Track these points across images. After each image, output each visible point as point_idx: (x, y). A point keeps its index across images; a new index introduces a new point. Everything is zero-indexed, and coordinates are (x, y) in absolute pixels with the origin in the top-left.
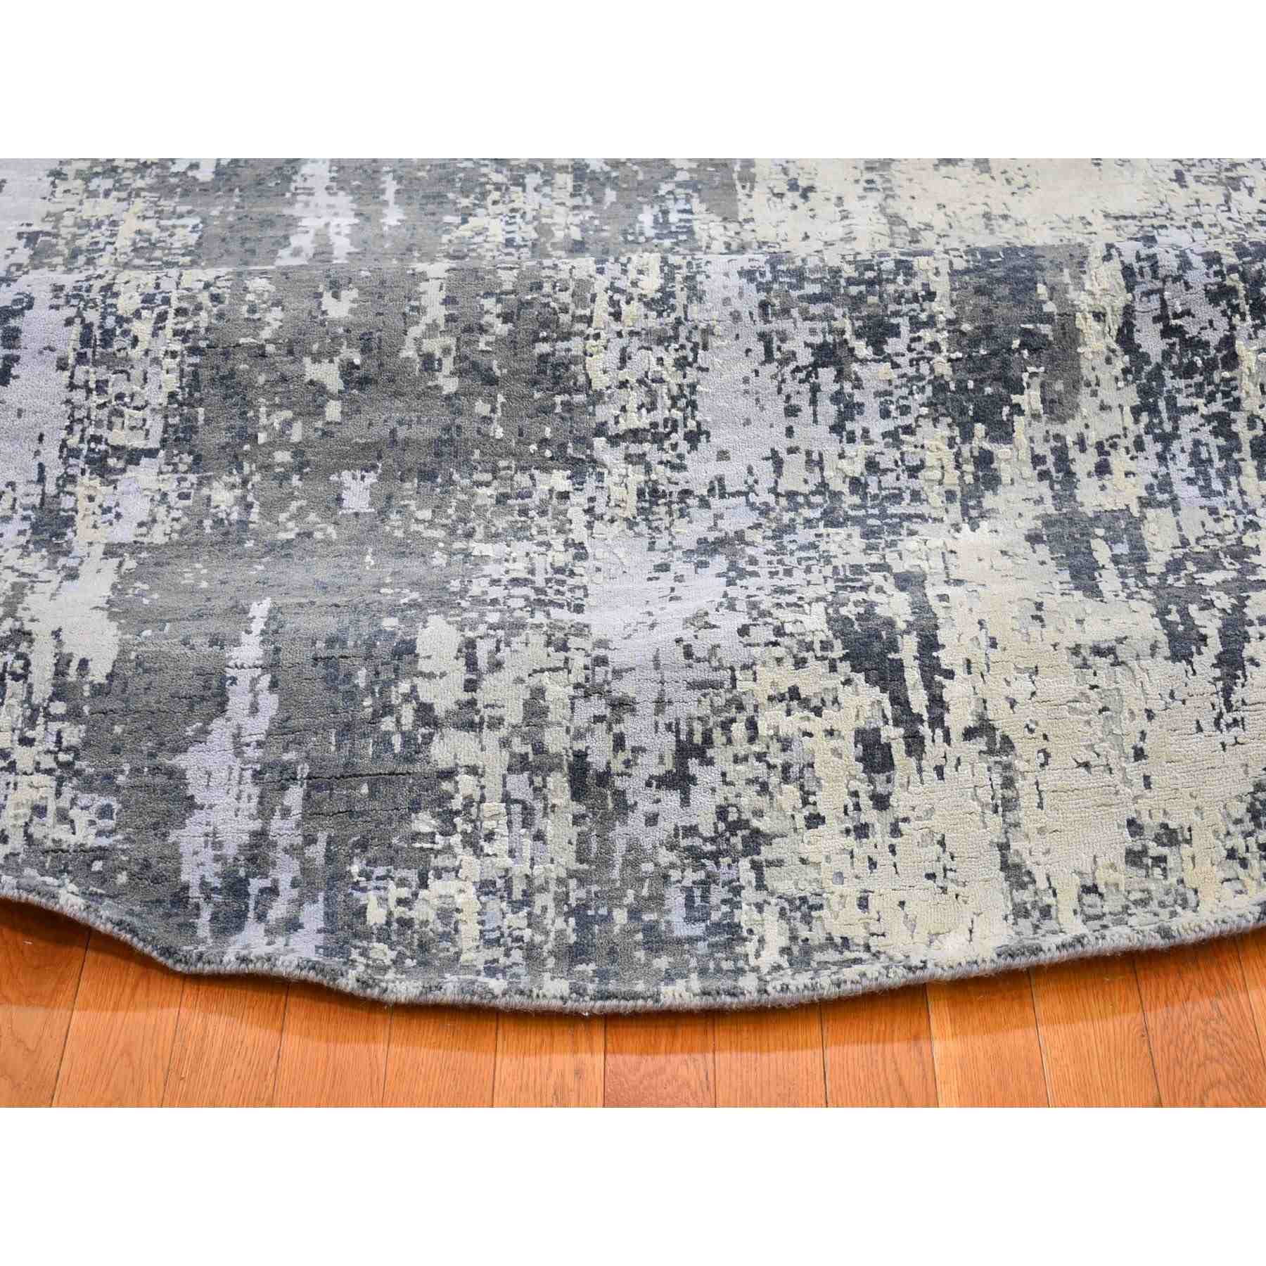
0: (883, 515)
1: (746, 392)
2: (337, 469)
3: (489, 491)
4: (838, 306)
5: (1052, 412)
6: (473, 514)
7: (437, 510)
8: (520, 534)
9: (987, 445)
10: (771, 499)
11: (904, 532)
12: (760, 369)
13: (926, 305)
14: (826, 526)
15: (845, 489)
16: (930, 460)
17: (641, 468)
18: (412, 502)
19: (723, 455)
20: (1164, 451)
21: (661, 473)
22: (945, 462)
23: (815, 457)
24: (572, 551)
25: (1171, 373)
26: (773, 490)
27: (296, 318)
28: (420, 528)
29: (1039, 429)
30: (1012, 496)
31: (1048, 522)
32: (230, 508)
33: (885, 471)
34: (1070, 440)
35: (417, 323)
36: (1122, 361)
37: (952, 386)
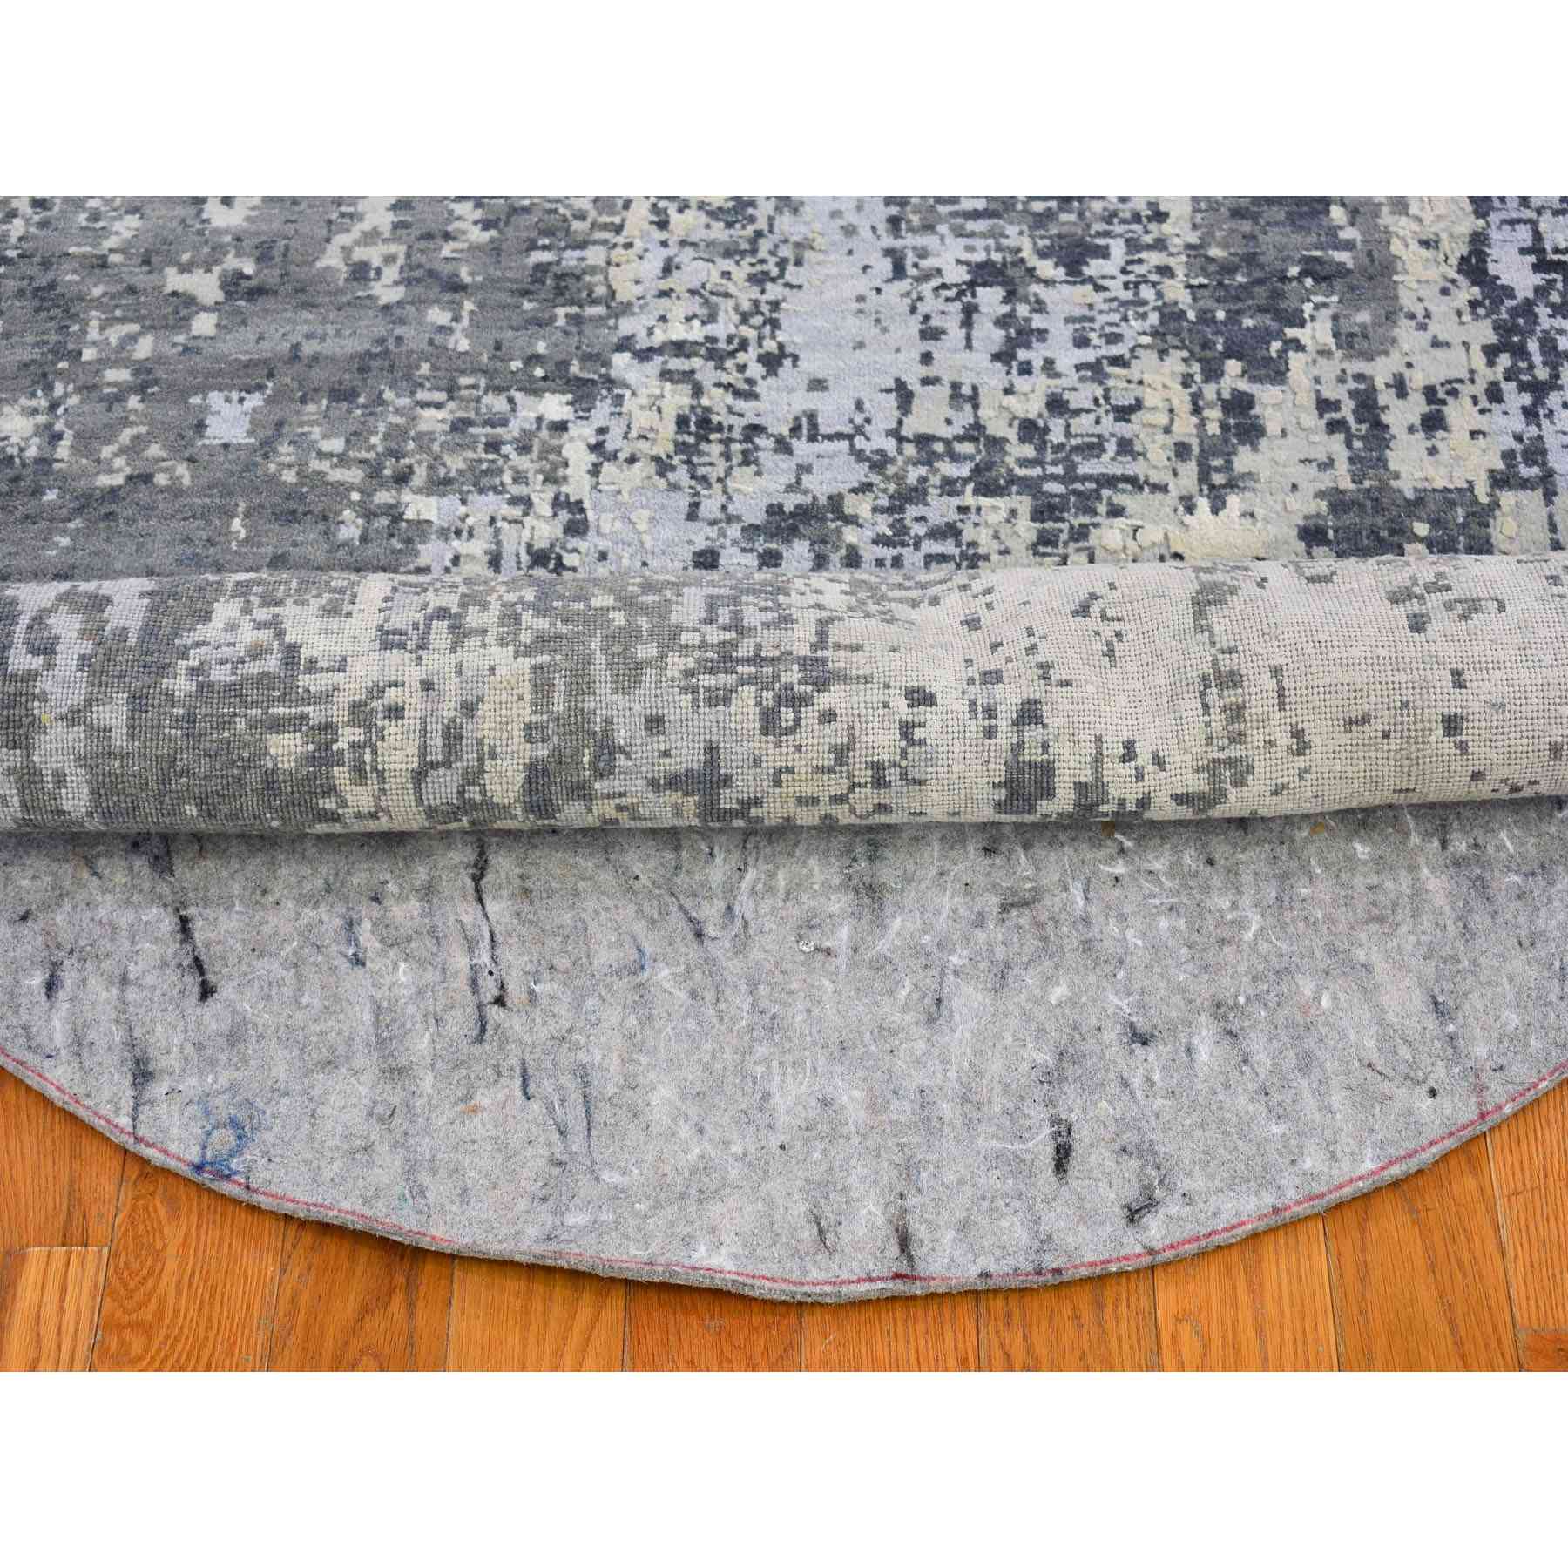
0: (1070, 477)
1: (861, 311)
2: (203, 389)
3: (440, 414)
4: (1011, 223)
5: (1352, 347)
6: (411, 445)
7: (356, 437)
8: (485, 482)
9: (1244, 386)
10: (890, 445)
11: (1102, 508)
12: (885, 288)
13: (1153, 226)
14: (976, 492)
15: (1012, 434)
16: (1151, 399)
17: (686, 389)
18: (317, 430)
19: (818, 385)
20: (1535, 404)
21: (716, 399)
22: (1176, 403)
23: (966, 390)
24: (564, 515)
25: (1549, 311)
26: (896, 434)
27: (163, 227)
28: (325, 466)
29: (1329, 369)
30: (1282, 456)
31: (1338, 502)
32: (27, 439)
33: (1078, 412)
34: (1379, 383)
35: (348, 230)
36: (1467, 292)
37: (1191, 315)
